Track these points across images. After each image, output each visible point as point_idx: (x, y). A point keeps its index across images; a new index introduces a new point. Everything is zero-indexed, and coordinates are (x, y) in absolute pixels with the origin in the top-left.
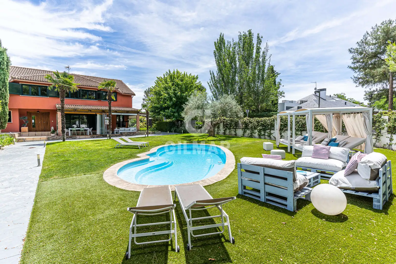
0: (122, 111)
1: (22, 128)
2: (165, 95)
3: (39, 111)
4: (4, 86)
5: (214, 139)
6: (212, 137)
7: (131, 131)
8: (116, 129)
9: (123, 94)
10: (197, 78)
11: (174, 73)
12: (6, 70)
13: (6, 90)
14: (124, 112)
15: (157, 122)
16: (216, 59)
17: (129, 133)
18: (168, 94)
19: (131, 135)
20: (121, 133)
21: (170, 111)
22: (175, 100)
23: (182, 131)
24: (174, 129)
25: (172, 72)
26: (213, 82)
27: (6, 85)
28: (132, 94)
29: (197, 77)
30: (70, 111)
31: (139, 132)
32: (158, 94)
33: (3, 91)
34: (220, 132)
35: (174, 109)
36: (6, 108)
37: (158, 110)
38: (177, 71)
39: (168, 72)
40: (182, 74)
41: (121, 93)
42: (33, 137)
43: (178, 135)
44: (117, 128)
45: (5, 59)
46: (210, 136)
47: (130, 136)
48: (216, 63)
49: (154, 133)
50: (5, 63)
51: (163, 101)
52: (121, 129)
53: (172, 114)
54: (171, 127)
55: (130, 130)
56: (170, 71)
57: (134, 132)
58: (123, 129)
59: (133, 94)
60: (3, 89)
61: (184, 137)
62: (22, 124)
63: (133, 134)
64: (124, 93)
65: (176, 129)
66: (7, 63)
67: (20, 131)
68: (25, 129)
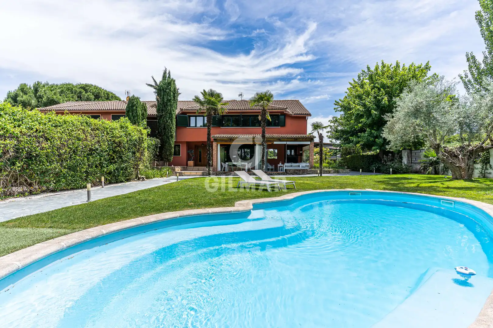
0: (288, 138)
1: (189, 162)
2: (358, 107)
3: (204, 144)
4: (171, 118)
5: (469, 186)
6: (462, 181)
7: (301, 168)
8: (280, 165)
9: (293, 115)
10: (427, 68)
11: (377, 69)
12: (173, 101)
13: (172, 121)
14: (291, 140)
15: (348, 156)
16: (481, 27)
17: (297, 170)
18: (364, 105)
19: (300, 173)
20: (286, 170)
21: (366, 135)
22: (376, 114)
23: (391, 169)
24: (375, 167)
25: (373, 69)
26: (472, 74)
27: (172, 117)
28: (306, 114)
29: (427, 65)
30: (226, 141)
31: (312, 169)
32: (346, 108)
33: (169, 123)
34: (490, 173)
35: (376, 131)
36: (171, 140)
37: (346, 135)
38: (383, 63)
39: (366, 70)
40: (392, 67)
41: (291, 114)
42: (196, 172)
43: (379, 176)
44: (281, 163)
45: (172, 89)
46: (457, 179)
47: (298, 175)
48: (482, 35)
49: (338, 172)
50: (172, 94)
51: (355, 119)
52: (286, 164)
53: (372, 139)
54: (370, 164)
55: (299, 166)
56: (368, 68)
57: (304, 170)
58: (289, 164)
59: (308, 114)
60: (170, 121)
61: (388, 180)
62: (189, 159)
63: (304, 172)
64: (295, 114)
65: (379, 167)
66: (174, 94)
67: (187, 165)
68: (191, 163)
